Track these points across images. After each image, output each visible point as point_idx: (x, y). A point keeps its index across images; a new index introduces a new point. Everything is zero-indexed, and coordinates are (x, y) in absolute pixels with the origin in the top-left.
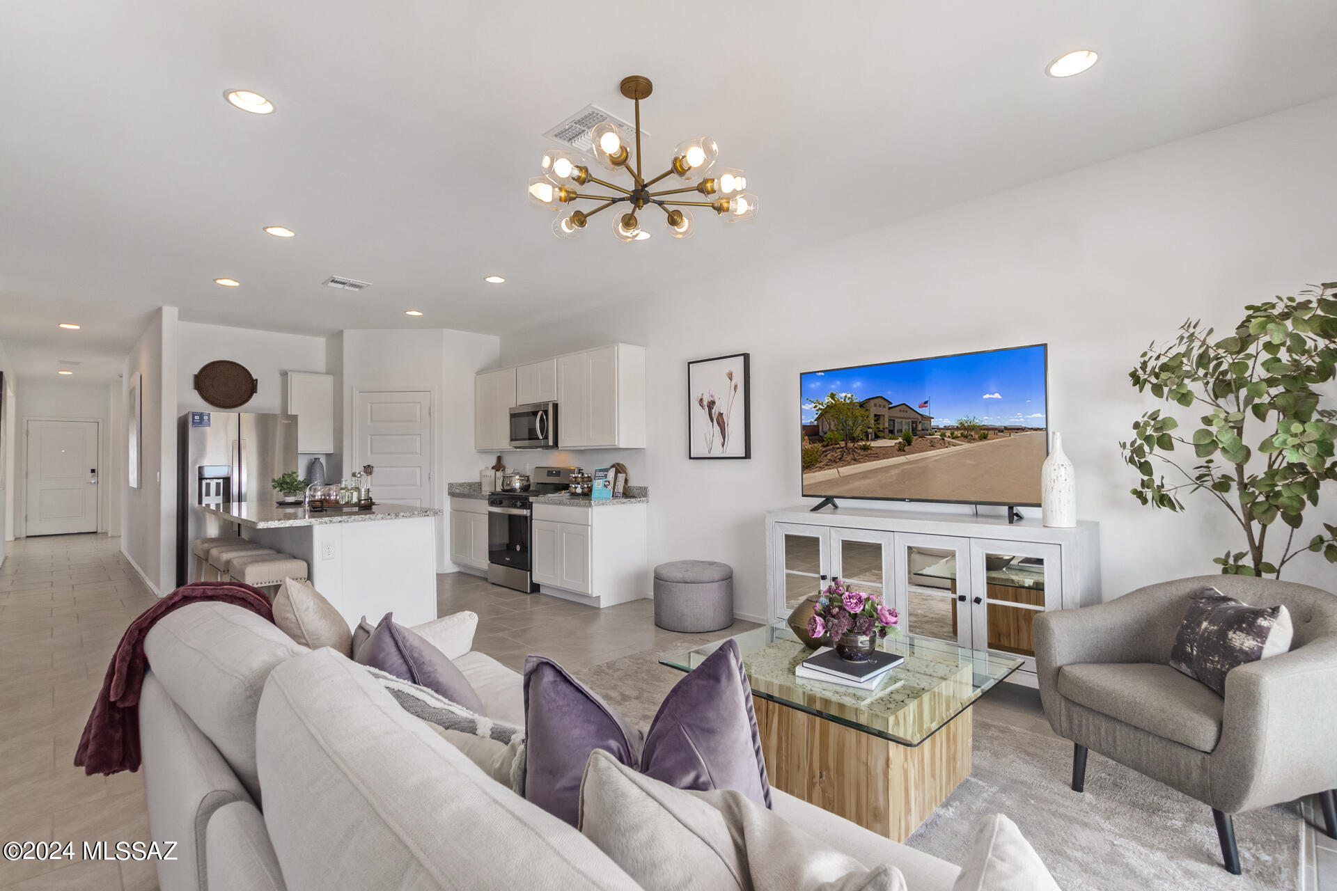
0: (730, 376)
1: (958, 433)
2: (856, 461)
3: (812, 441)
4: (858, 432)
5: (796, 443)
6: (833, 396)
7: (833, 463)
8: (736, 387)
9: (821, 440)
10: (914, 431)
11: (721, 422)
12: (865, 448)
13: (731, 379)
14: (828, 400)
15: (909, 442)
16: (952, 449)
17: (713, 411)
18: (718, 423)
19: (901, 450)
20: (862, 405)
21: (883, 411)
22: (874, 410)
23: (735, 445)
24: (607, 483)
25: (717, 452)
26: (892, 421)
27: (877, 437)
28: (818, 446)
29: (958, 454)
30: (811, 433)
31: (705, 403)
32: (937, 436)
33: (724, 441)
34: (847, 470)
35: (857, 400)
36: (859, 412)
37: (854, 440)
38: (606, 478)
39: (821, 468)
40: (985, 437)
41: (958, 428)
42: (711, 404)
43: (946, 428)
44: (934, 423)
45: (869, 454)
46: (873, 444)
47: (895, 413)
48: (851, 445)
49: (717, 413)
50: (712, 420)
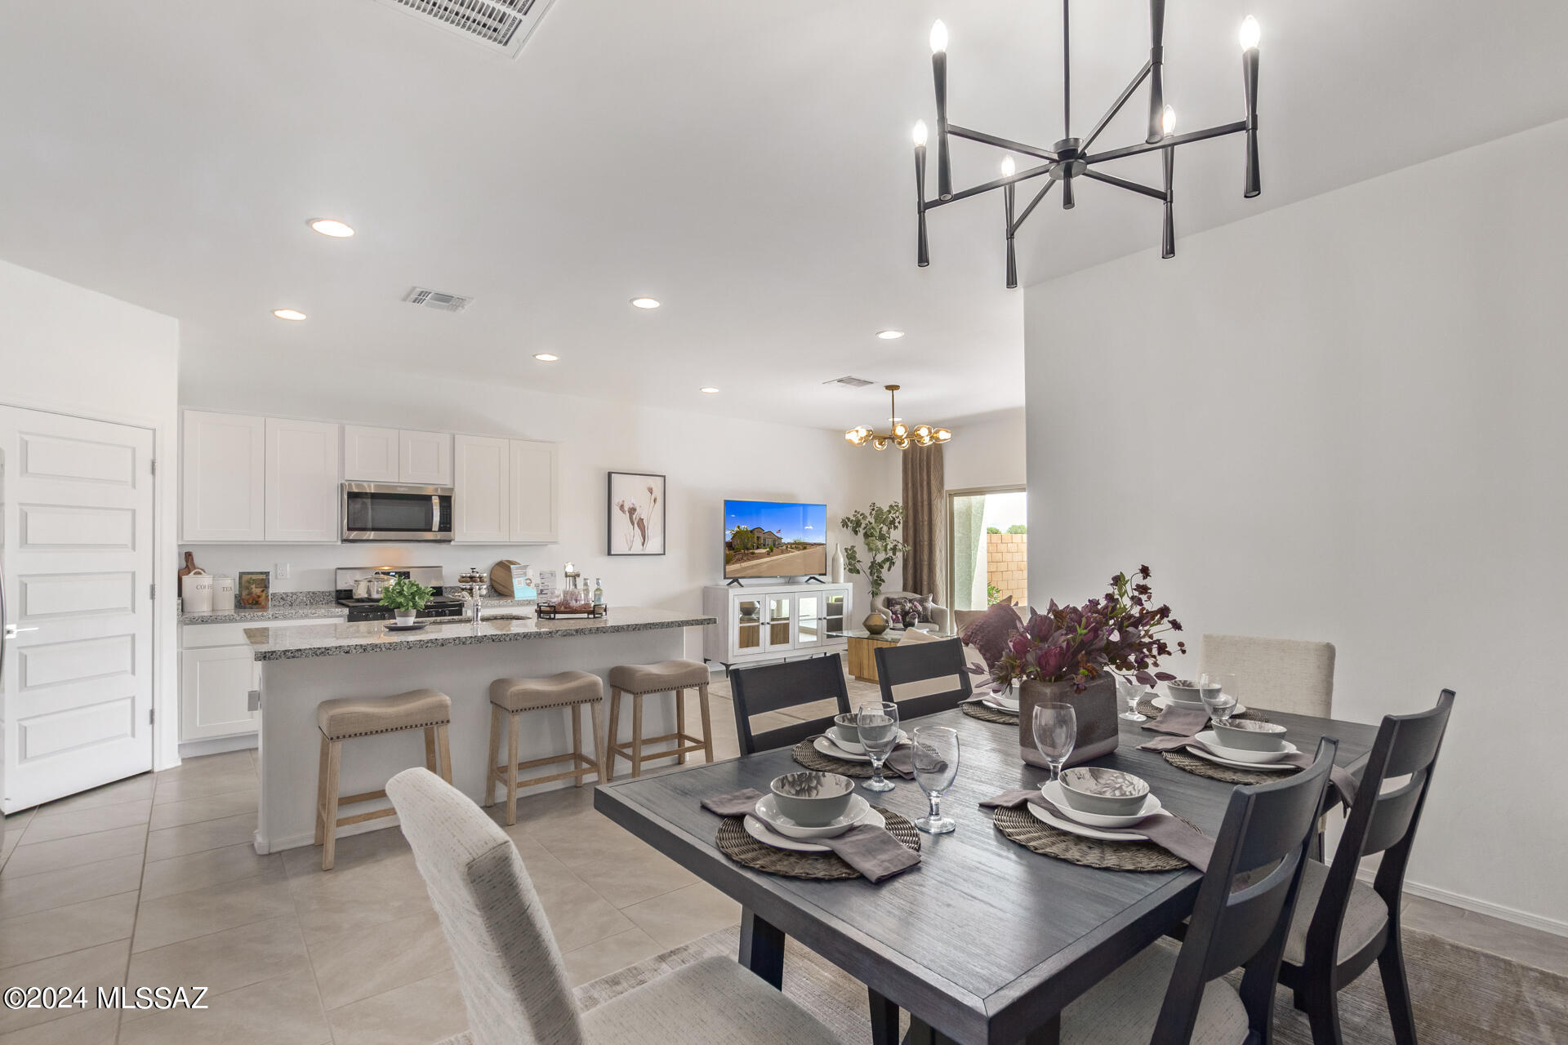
0: (651, 491)
1: (794, 546)
2: (749, 560)
3: (729, 550)
4: (749, 545)
5: (721, 551)
6: (738, 527)
7: (739, 561)
8: (655, 500)
9: (733, 549)
10: (774, 545)
11: (641, 524)
12: (753, 553)
13: (651, 493)
14: (736, 529)
15: (772, 551)
16: (791, 554)
17: (634, 516)
18: (639, 526)
19: (768, 554)
20: (751, 532)
21: (761, 535)
22: (756, 534)
23: (654, 545)
24: (528, 581)
25: (637, 548)
26: (765, 540)
27: (758, 548)
28: (732, 552)
29: (794, 556)
30: (729, 546)
31: (626, 509)
32: (784, 547)
33: (644, 540)
34: (745, 564)
35: (749, 529)
36: (750, 535)
37: (748, 549)
38: (526, 576)
39: (733, 564)
40: (805, 548)
41: (793, 544)
42: (632, 511)
43: (788, 543)
44: (783, 541)
45: (754, 556)
46: (756, 551)
47: (766, 536)
48: (746, 552)
49: (638, 518)
50: (633, 524)
